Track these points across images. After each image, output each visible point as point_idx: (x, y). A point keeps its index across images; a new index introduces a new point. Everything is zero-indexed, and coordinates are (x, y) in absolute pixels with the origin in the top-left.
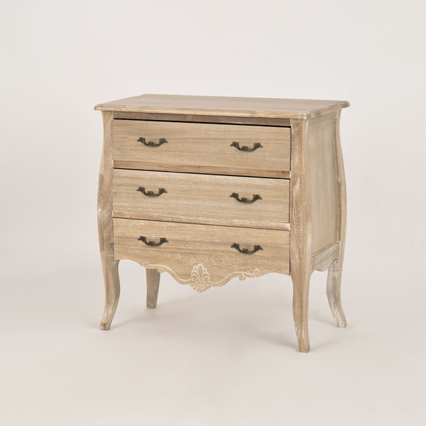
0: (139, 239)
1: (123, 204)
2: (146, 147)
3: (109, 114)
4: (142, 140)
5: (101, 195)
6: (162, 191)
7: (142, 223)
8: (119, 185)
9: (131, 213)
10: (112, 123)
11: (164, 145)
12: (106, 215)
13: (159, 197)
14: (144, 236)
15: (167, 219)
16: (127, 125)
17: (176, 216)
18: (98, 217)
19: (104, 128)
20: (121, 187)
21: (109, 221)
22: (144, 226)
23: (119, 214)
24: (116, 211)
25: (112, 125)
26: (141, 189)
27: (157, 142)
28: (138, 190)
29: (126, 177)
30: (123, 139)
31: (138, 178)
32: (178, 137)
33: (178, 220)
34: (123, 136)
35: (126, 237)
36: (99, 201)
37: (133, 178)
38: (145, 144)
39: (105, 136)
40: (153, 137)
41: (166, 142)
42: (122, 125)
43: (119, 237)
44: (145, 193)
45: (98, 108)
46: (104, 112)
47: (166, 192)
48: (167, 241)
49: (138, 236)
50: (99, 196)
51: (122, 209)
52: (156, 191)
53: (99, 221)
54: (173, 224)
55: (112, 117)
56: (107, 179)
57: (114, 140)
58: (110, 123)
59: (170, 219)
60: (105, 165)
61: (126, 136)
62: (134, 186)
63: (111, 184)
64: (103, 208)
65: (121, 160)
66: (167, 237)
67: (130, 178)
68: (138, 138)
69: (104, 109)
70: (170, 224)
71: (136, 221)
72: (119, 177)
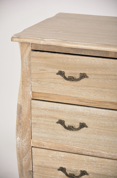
0: (59, 170)
1: (43, 135)
2: (66, 81)
3: (26, 45)
4: (61, 73)
5: (19, 124)
6: (83, 125)
7: (62, 154)
8: (38, 116)
9: (50, 144)
10: (30, 54)
11: (84, 80)
12: (25, 144)
13: (80, 131)
14: (64, 167)
15: (87, 153)
16: (45, 58)
17: (97, 151)
18: (17, 145)
19: (22, 59)
20: (40, 119)
21: (28, 150)
22: (64, 158)
23: (38, 144)
24: (35, 141)
25: (30, 57)
26: (61, 122)
27: (78, 77)
28: (57, 123)
29: (45, 109)
30: (42, 72)
31: (57, 111)
32: (99, 72)
33: (98, 155)
34: (41, 68)
35: (45, 167)
36: (17, 130)
37: (53, 111)
38: (65, 78)
39: (22, 66)
40: (73, 72)
41: (87, 77)
42: (41, 57)
43: (38, 166)
44: (65, 127)
45: (15, 39)
46: (22, 44)
47: (87, 127)
48: (87, 174)
49: (58, 167)
50: (17, 126)
51: (41, 139)
52: (77, 126)
53: (18, 149)
54: (93, 158)
55: (29, 49)
56: (25, 110)
57: (32, 72)
58: (27, 54)
59: (90, 154)
60: (23, 96)
61: (44, 68)
62: (54, 118)
63: (30, 115)
64: (22, 137)
65: (40, 91)
66: (88, 170)
67: (49, 110)
68: (57, 72)
69: (22, 40)
70: (91, 158)
71: (56, 152)
72: (38, 109)
